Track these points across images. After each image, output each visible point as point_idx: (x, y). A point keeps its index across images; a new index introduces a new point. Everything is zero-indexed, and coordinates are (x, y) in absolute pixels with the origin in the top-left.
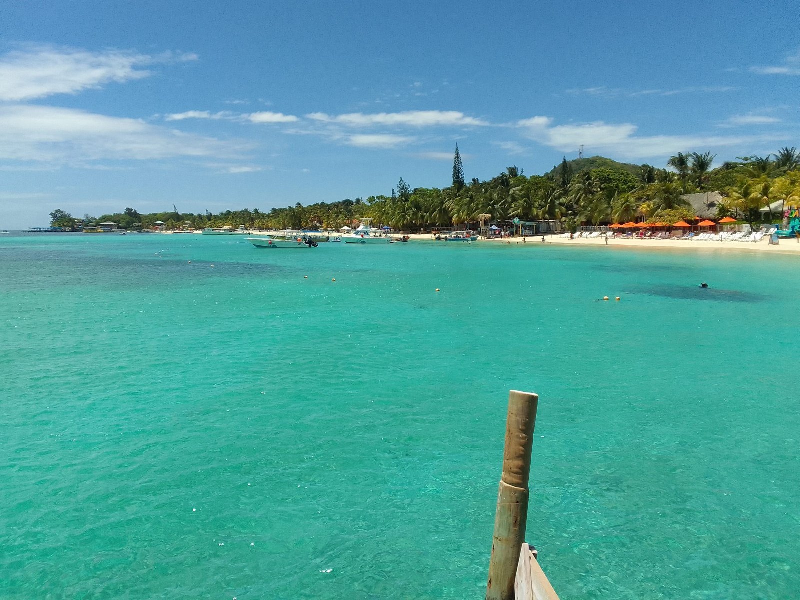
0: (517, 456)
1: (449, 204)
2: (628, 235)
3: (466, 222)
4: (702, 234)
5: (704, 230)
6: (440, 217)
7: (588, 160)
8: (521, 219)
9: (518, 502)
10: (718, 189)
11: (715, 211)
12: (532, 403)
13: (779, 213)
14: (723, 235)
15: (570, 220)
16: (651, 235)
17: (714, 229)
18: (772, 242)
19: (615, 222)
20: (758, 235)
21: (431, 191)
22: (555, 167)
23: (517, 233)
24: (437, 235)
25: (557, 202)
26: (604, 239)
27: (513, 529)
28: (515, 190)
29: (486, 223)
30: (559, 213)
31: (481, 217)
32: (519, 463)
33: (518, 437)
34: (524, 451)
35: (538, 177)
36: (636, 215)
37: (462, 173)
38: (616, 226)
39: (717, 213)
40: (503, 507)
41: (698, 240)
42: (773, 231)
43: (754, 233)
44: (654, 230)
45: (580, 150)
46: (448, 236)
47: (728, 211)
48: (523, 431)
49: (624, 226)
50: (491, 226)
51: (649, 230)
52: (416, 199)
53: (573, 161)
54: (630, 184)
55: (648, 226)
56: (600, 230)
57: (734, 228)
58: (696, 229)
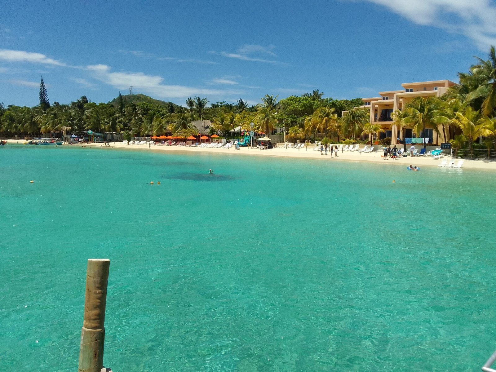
0: (95, 306)
1: (37, 118)
2: (162, 143)
3: (52, 132)
4: (202, 144)
5: (203, 141)
6: (30, 128)
7: (135, 96)
8: (93, 130)
9: (96, 340)
10: (209, 118)
11: (208, 131)
12: (105, 266)
13: (239, 133)
14: (213, 144)
15: (127, 133)
16: (175, 144)
17: (209, 141)
18: (236, 149)
19: (154, 135)
20: (229, 145)
21: (22, 108)
22: (114, 98)
23: (90, 140)
24: (29, 141)
25: (117, 121)
26: (148, 145)
27: (93, 360)
28: (87, 112)
29: (67, 133)
30: (119, 128)
31: (63, 128)
32: (97, 311)
33: (95, 293)
34: (100, 303)
35: (104, 104)
36: (166, 132)
37: (47, 97)
38: (155, 137)
39: (209, 132)
40: (85, 347)
41: (200, 147)
42: (236, 142)
43: (228, 143)
44: (177, 141)
45: (130, 89)
46: (37, 141)
47: (215, 131)
48: (99, 288)
49: (159, 138)
50: (72, 135)
51: (174, 141)
52: (10, 114)
53: (126, 95)
54: (161, 112)
55: (173, 138)
56: (145, 139)
57: (218, 140)
58: (199, 140)
